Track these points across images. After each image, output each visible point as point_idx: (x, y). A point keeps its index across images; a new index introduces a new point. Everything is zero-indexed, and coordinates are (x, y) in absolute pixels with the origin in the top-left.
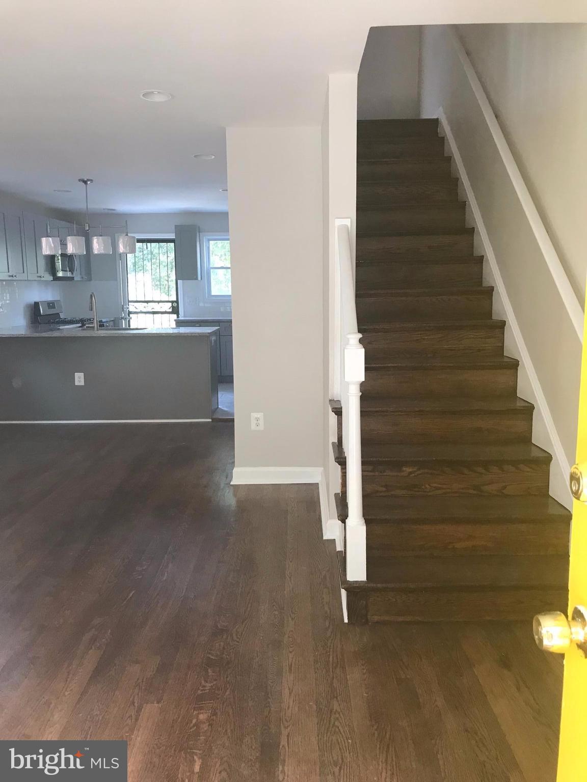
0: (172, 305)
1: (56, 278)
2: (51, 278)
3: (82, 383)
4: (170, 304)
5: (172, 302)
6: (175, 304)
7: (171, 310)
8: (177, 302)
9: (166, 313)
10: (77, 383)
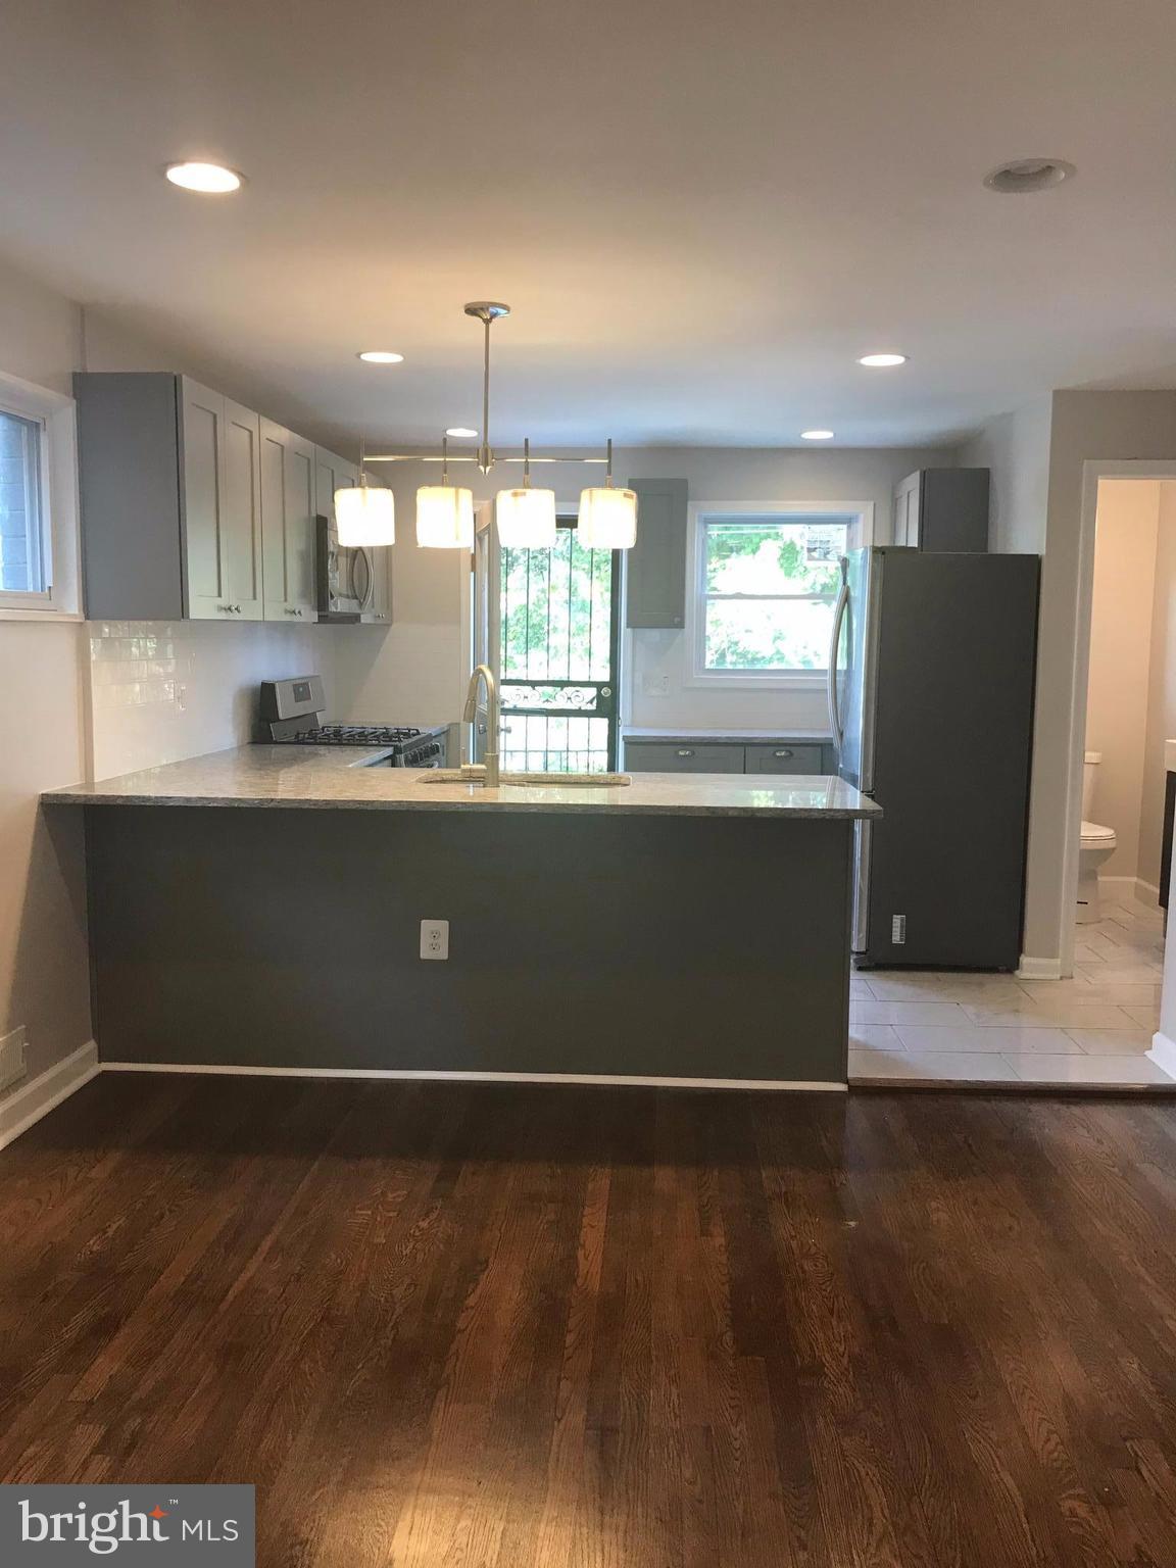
0: (599, 691)
1: (324, 618)
2: (314, 616)
3: (443, 954)
4: (592, 692)
5: (599, 685)
6: (606, 692)
7: (593, 707)
8: (613, 684)
9: (579, 713)
10: (425, 953)
